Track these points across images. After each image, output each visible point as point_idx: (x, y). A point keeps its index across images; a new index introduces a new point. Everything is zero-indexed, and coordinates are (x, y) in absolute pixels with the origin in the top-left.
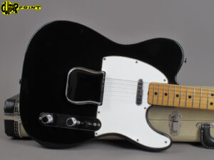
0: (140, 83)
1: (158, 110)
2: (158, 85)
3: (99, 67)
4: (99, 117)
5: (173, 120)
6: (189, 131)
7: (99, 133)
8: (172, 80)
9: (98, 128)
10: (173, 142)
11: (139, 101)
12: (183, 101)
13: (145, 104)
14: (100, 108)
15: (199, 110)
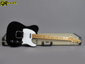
0: (31, 34)
1: (34, 39)
2: (34, 34)
3: (22, 31)
4: (22, 41)
5: (37, 41)
6: (40, 43)
7: (22, 44)
8: (37, 33)
9: (22, 43)
10: (37, 45)
11: (30, 37)
12: (39, 37)
13: (31, 38)
14: (23, 39)
15: (42, 39)
